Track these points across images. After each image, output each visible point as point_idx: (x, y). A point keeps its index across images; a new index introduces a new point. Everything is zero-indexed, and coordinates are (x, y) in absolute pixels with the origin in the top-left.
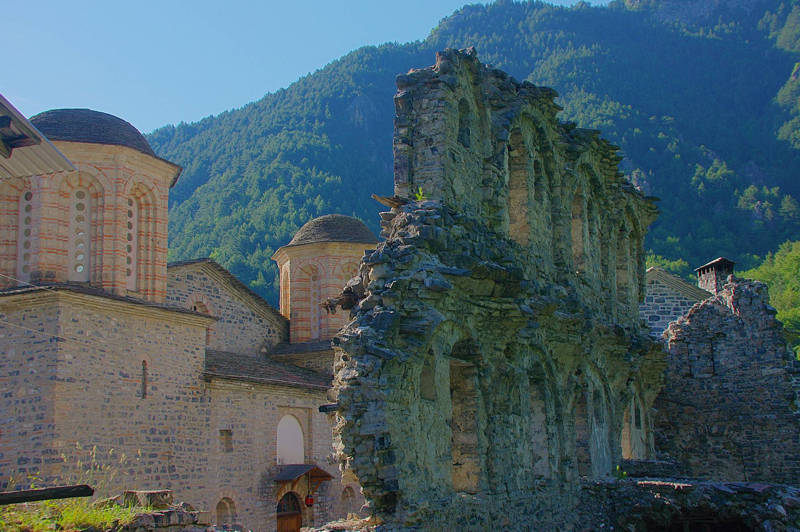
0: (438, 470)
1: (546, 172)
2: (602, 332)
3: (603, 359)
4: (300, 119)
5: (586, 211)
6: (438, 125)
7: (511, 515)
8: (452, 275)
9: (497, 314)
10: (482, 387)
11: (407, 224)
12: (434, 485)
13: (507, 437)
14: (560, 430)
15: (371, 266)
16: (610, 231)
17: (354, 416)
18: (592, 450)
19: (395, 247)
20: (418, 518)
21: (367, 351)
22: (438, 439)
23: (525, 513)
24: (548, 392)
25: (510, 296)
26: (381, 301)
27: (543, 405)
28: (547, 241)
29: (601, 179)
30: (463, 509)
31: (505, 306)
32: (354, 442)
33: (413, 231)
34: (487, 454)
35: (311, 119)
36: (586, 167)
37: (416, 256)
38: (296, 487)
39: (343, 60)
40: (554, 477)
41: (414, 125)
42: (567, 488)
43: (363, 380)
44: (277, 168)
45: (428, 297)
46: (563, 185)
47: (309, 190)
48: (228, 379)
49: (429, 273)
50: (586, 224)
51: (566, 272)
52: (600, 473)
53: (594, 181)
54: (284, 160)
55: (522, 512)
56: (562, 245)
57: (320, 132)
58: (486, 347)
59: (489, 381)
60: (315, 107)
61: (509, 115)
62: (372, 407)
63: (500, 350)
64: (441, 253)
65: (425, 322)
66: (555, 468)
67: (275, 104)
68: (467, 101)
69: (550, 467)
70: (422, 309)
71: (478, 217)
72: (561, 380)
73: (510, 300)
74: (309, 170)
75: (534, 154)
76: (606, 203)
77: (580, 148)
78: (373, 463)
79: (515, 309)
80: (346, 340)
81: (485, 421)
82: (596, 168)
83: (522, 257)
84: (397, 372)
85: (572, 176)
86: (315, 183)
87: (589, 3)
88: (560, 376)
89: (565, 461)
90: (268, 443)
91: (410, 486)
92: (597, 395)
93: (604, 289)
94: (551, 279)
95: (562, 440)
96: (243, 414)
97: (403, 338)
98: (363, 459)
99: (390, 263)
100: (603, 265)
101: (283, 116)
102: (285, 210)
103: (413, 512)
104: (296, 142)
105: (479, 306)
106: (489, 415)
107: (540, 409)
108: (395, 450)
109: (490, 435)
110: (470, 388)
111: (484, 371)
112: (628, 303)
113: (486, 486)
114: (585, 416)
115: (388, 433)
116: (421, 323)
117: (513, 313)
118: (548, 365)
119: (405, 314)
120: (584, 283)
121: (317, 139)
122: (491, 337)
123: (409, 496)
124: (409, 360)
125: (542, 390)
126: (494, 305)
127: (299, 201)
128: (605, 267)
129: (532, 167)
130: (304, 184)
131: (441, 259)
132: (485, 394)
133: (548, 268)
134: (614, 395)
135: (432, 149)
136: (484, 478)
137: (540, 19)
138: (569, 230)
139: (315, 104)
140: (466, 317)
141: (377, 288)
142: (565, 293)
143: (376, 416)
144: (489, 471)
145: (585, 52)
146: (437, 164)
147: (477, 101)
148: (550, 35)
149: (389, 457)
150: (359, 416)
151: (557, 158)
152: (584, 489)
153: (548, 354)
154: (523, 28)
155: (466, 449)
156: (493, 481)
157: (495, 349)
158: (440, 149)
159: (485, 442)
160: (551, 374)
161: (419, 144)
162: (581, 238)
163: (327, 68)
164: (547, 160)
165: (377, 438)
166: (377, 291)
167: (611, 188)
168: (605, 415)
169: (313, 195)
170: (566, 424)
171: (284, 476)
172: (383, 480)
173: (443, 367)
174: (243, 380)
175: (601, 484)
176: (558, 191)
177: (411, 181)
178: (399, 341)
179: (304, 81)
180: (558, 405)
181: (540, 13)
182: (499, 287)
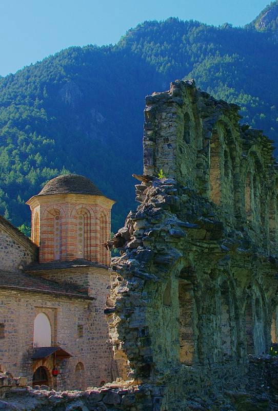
0: (172, 350)
1: (231, 158)
2: (262, 261)
3: (262, 278)
4: (24, 97)
5: (252, 182)
6: (172, 130)
7: (211, 379)
8: (186, 227)
9: (206, 250)
10: (195, 297)
11: (157, 194)
12: (170, 360)
13: (209, 329)
14: (237, 324)
15: (135, 221)
16: (266, 195)
17: (125, 316)
18: (255, 337)
19: (150, 209)
20: (164, 380)
21: (134, 274)
22: (172, 330)
23: (218, 378)
24: (231, 300)
25: (215, 240)
26: (142, 243)
27: (227, 308)
28: (231, 202)
29: (262, 161)
30: (186, 375)
31: (212, 246)
32: (125, 332)
33: (161, 199)
34: (198, 340)
35: (33, 97)
36: (253, 153)
37: (163, 215)
38: (46, 363)
39: (57, 56)
40: (234, 355)
41: (157, 129)
42: (241, 362)
43: (131, 293)
44: (7, 132)
45: (172, 241)
46: (241, 166)
47: (31, 149)
48: (4, 288)
49: (172, 226)
50: (253, 191)
51: (243, 223)
52: (259, 353)
53: (257, 162)
54: (12, 126)
55: (217, 377)
56: (240, 205)
57: (39, 107)
58: (199, 271)
59: (200, 293)
60: (36, 88)
61: (212, 122)
62: (137, 310)
63: (207, 273)
64: (178, 213)
65: (170, 257)
66: (234, 349)
67: (6, 85)
68: (188, 114)
69: (231, 348)
70: (168, 248)
71: (193, 188)
72: (238, 292)
73: (215, 242)
74: (31, 134)
75: (224, 146)
76: (264, 177)
77: (252, 142)
78: (137, 345)
79: (217, 248)
80: (121, 267)
81: (197, 319)
82: (259, 154)
83: (218, 213)
84: (152, 288)
85: (246, 160)
86: (36, 143)
87: (231, 25)
88: (238, 289)
89: (240, 344)
90: (28, 333)
91: (159, 360)
92: (257, 301)
93: (262, 232)
94: (233, 227)
95: (239, 331)
96: (12, 312)
97: (156, 267)
98: (130, 343)
99: (147, 219)
100: (261, 216)
101: (12, 95)
102: (13, 163)
103: (162, 377)
104: (21, 114)
105: (196, 245)
106: (199, 315)
107: (225, 311)
108: (152, 338)
109: (200, 327)
110: (188, 297)
111: (197, 287)
112: (275, 241)
113: (197, 360)
114: (251, 315)
115: (147, 327)
116: (167, 257)
117: (216, 250)
118: (231, 282)
119: (156, 251)
120: (251, 229)
121: (38, 112)
122: (202, 265)
123: (159, 366)
124: (160, 280)
125: (227, 298)
126: (206, 245)
127: (23, 156)
128: (263, 218)
129: (223, 155)
130: (27, 144)
131: (178, 217)
132: (197, 302)
133: (232, 220)
134: (268, 302)
135: (168, 145)
136: (196, 356)
137: (198, 34)
138: (244, 195)
139: (36, 86)
140: (189, 253)
141: (139, 235)
142: (242, 236)
143: (140, 315)
144: (199, 352)
145: (228, 59)
146: (172, 154)
147: (194, 113)
148: (204, 46)
149: (148, 341)
150: (128, 315)
151: (238, 148)
152: (251, 362)
153: (231, 275)
154: (185, 40)
155: (185, 337)
156: (202, 357)
157: (205, 273)
158: (174, 145)
159: (197, 333)
160: (233, 288)
161: (159, 141)
162: (250, 200)
163: (45, 61)
164: (232, 150)
165: (140, 330)
166: (139, 237)
167: (268, 167)
168: (262, 314)
169: (34, 152)
170: (241, 320)
171: (38, 355)
172: (142, 356)
173: (175, 284)
174: (13, 289)
175: (261, 360)
176: (238, 170)
177: (154, 164)
178: (153, 269)
179: (28, 69)
180: (236, 308)
181: (197, 30)
182: (209, 234)
